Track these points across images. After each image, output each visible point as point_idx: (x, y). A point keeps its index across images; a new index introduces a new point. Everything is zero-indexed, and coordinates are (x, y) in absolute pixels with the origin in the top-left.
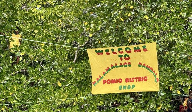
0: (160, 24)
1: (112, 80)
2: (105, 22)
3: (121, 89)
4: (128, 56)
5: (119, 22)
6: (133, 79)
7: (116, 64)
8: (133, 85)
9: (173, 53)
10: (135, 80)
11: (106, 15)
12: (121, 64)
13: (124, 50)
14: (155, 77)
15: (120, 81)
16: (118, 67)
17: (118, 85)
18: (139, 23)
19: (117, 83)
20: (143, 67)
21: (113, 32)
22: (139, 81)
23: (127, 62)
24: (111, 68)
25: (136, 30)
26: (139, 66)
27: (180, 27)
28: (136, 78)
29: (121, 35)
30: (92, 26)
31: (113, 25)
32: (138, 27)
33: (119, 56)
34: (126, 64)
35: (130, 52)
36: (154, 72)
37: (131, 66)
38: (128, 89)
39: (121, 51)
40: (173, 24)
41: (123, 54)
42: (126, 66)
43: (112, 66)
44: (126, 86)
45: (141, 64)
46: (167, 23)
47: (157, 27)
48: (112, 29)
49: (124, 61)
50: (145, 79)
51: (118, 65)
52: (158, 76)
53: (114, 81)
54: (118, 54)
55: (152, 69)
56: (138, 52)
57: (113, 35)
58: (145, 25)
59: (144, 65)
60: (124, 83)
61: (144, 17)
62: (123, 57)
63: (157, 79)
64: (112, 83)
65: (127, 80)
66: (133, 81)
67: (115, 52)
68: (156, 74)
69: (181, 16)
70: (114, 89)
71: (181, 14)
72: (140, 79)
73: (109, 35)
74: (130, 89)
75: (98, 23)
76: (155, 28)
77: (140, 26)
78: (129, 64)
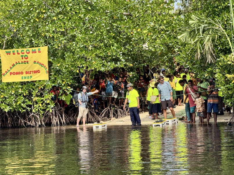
0: (65, 23)
1: (16, 72)
2: (25, 22)
3: (23, 79)
4: (27, 56)
5: (35, 21)
6: (31, 72)
7: (19, 62)
8: (31, 76)
9: (74, 44)
10: (32, 72)
11: (26, 17)
12: (22, 62)
13: (25, 52)
14: (46, 70)
15: (22, 73)
16: (20, 64)
17: (21, 76)
18: (49, 23)
19: (20, 74)
20: (37, 64)
21: (31, 29)
22: (34, 73)
23: (26, 60)
24: (15, 64)
25: (48, 27)
26: (34, 63)
27: (79, 25)
28: (33, 71)
29: (37, 31)
30: (16, 23)
31: (31, 24)
32: (49, 25)
33: (21, 56)
34: (25, 62)
35: (29, 53)
36: (45, 66)
37: (28, 63)
38: (28, 79)
39: (23, 52)
40: (74, 23)
41: (24, 55)
42: (25, 63)
43: (17, 63)
44: (26, 77)
45: (36, 62)
46: (70, 22)
47: (63, 25)
48: (31, 27)
49: (24, 60)
50: (38, 72)
51: (20, 62)
52: (47, 70)
53: (17, 73)
54: (21, 54)
55: (43, 65)
56: (34, 53)
57: (31, 31)
58: (54, 24)
59: (38, 62)
60: (24, 75)
61: (53, 18)
62: (24, 57)
63: (47, 71)
64: (16, 75)
65: (27, 73)
66: (30, 74)
67: (19, 52)
68: (47, 68)
69: (80, 17)
70: (18, 79)
71: (80, 15)
72: (35, 72)
73: (28, 31)
74: (29, 78)
75: (20, 22)
76: (61, 26)
77: (51, 25)
78: (27, 62)
